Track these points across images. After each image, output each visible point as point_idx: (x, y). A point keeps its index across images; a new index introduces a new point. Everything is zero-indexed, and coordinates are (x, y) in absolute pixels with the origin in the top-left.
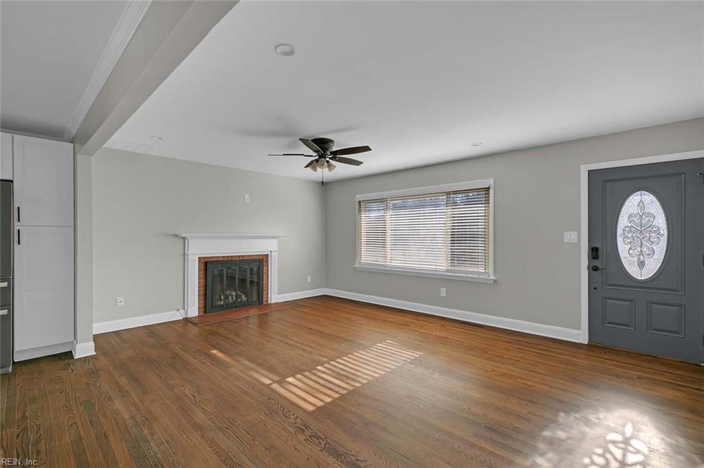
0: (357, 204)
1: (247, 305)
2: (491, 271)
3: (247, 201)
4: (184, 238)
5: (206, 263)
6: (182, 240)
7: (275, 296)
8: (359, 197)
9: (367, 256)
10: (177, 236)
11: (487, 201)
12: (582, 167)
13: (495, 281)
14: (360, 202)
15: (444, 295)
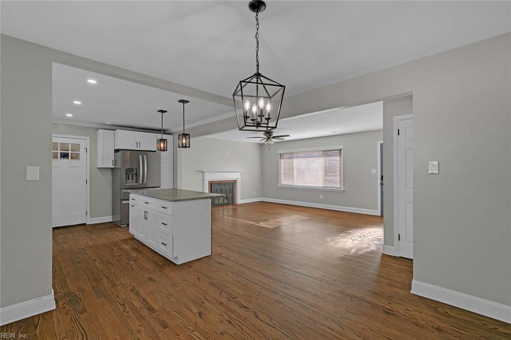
0: (279, 155)
1: (228, 204)
2: (342, 187)
3: (227, 155)
4: (203, 172)
5: (211, 184)
6: (202, 174)
7: (239, 201)
8: (280, 152)
9: (285, 181)
10: (200, 171)
11: (340, 155)
12: (378, 142)
13: (344, 191)
14: (280, 154)
15: (322, 198)
